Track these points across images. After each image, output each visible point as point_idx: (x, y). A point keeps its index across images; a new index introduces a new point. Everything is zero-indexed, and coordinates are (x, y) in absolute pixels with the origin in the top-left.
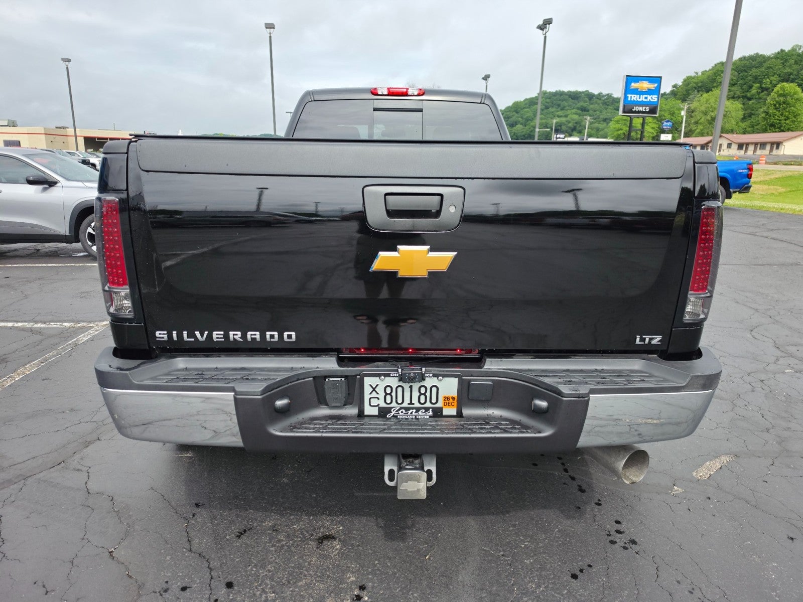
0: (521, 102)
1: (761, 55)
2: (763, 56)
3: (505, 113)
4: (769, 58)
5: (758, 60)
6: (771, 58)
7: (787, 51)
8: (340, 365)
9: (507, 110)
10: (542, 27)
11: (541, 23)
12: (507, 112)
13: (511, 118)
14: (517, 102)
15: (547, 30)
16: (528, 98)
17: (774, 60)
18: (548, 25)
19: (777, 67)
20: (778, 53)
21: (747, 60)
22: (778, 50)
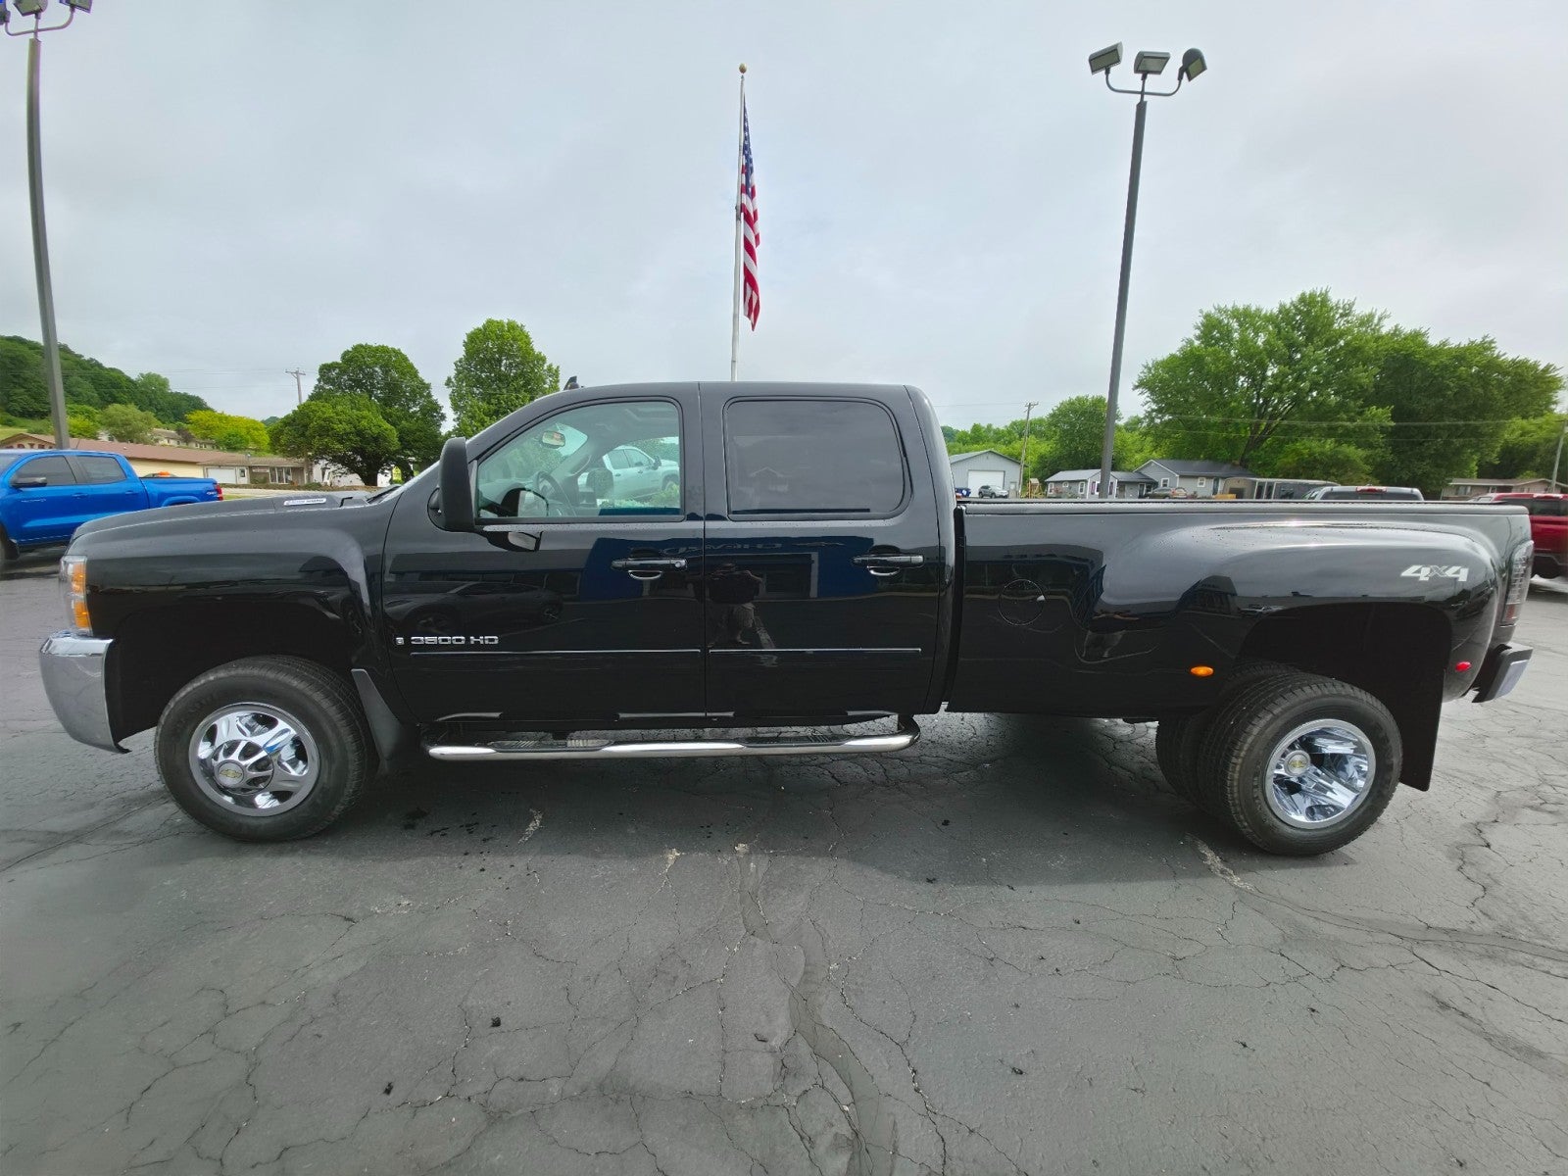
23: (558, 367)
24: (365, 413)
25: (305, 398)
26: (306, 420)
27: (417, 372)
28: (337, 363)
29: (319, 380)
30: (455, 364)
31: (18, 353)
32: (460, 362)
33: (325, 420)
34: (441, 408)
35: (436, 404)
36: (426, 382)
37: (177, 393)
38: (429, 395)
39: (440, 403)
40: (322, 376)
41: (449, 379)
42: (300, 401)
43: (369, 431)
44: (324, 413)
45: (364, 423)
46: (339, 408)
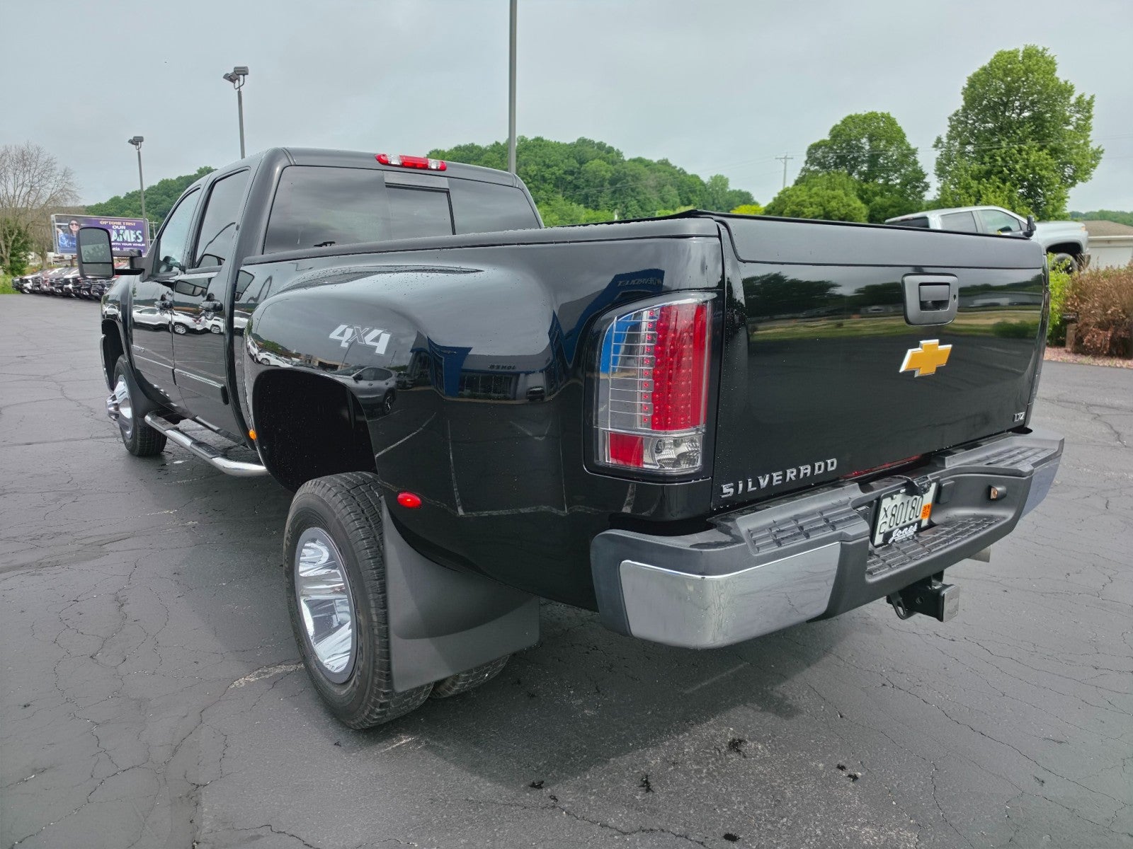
0: (172, 181)
1: (477, 146)
2: (478, 148)
3: (150, 196)
4: (485, 151)
5: (475, 152)
6: (488, 151)
7: (502, 144)
8: (863, 492)
9: (151, 192)
10: (232, 78)
11: (231, 71)
12: (153, 194)
13: (160, 203)
14: (167, 180)
15: (241, 83)
16: (183, 176)
17: (490, 153)
18: (241, 77)
19: (496, 162)
20: (494, 145)
21: (464, 151)
22: (493, 142)
23: (1092, 97)
24: (840, 192)
25: (790, 184)
26: (783, 206)
27: (904, 136)
28: (824, 141)
29: (806, 163)
30: (950, 119)
31: (637, 171)
32: (956, 115)
33: (798, 204)
34: (924, 176)
35: (921, 171)
36: (913, 147)
37: (734, 191)
38: (915, 163)
39: (925, 170)
40: (809, 157)
41: (939, 140)
42: (784, 185)
43: (837, 212)
44: (798, 197)
45: (834, 204)
46: (814, 190)
